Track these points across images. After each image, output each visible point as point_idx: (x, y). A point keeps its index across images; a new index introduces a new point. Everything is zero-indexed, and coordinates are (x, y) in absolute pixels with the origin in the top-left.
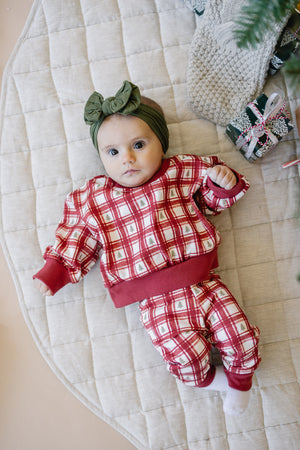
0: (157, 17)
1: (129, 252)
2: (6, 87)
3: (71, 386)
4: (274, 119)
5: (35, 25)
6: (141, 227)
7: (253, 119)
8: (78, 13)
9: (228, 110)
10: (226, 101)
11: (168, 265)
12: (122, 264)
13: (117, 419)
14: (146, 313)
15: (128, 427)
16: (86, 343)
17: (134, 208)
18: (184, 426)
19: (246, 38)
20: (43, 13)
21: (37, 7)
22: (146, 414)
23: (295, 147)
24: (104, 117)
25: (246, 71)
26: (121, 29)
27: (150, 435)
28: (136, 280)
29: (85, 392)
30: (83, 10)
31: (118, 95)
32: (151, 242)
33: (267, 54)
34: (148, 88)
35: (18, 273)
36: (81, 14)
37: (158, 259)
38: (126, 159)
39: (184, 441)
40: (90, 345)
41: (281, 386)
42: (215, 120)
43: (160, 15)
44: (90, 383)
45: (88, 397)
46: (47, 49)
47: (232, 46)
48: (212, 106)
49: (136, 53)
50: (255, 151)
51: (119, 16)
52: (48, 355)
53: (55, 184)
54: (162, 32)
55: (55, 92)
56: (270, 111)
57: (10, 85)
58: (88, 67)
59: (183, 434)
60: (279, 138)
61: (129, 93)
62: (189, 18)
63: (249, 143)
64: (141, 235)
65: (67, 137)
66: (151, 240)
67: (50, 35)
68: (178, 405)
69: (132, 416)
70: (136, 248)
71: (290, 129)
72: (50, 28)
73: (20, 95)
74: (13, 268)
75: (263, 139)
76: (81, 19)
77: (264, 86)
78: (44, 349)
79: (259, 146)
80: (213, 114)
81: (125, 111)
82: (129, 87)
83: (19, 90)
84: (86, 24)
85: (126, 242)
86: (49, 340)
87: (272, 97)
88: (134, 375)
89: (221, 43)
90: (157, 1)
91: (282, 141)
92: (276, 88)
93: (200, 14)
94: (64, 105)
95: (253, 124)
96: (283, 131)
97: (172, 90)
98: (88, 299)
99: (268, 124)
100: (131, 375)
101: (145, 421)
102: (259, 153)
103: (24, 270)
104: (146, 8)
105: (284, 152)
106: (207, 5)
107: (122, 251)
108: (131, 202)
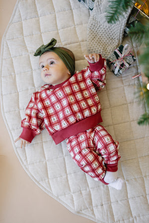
0: (72, 12)
1: (58, 118)
2: (3, 45)
3: (38, 182)
4: (127, 56)
5: (15, 17)
7: (117, 56)
8: (36, 11)
9: (106, 53)
10: (105, 49)
12: (56, 123)
13: (60, 197)
15: (65, 201)
16: (44, 162)
17: (57, 97)
18: (91, 199)
19: (112, 19)
20: (19, 11)
21: (16, 8)
22: (73, 194)
23: (137, 69)
24: (42, 53)
25: (114, 35)
26: (56, 18)
27: (75, 204)
28: (63, 130)
29: (44, 185)
30: (38, 10)
33: (123, 27)
35: (12, 131)
39: (91, 206)
40: (46, 163)
41: (135, 179)
43: (74, 11)
44: (46, 181)
45: (47, 188)
46: (22, 28)
47: (106, 24)
49: (63, 28)
50: (119, 71)
51: (55, 11)
52: (27, 169)
53: (28, 89)
54: (75, 19)
55: (26, 47)
56: (125, 52)
57: (5, 45)
58: (41, 36)
59: (91, 203)
60: (130, 65)
62: (87, 12)
63: (116, 67)
64: (63, 109)
65: (33, 68)
66: (68, 111)
67: (23, 21)
68: (88, 190)
69: (66, 195)
70: (61, 115)
71: (134, 60)
73: (10, 49)
74: (9, 129)
75: (122, 65)
76: (37, 14)
77: (122, 42)
78: (25, 166)
79: (120, 69)
83: (9, 47)
84: (39, 16)
85: (56, 113)
86: (27, 161)
87: (126, 46)
88: (67, 176)
89: (101, 22)
90: (71, 5)
91: (131, 66)
92: (127, 42)
93: (92, 10)
94: (30, 53)
95: (118, 59)
96: (131, 61)
97: (80, 45)
98: (45, 142)
99: (124, 58)
100: (65, 176)
101: (72, 197)
102: (121, 71)
103: (14, 130)
104: (67, 8)
105: (133, 71)
106: (95, 5)
107: (55, 118)
108: (55, 95)
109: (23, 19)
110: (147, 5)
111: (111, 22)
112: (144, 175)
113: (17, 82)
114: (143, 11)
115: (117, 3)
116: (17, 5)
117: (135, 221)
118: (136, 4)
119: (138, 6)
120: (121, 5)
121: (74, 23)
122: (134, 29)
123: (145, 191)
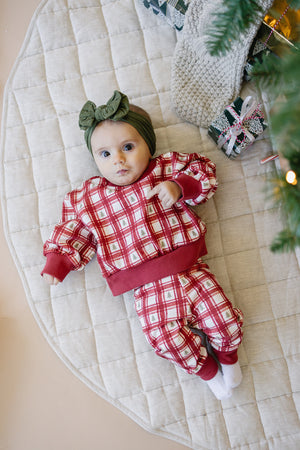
0: (142, 34)
1: (123, 244)
2: (7, 101)
3: (78, 371)
4: (250, 119)
5: (31, 45)
6: (132, 221)
7: (231, 120)
8: (70, 33)
9: (209, 113)
10: (207, 106)
11: (159, 254)
12: (118, 255)
13: (121, 400)
14: (140, 302)
15: (131, 407)
16: (90, 331)
17: (125, 204)
18: (182, 403)
19: (218, 47)
20: (38, 34)
22: (147, 394)
23: (271, 145)
24: (96, 123)
25: (224, 78)
27: (151, 413)
28: (131, 269)
29: (90, 376)
30: (74, 30)
31: (109, 103)
32: (143, 233)
33: (241, 62)
34: (136, 97)
35: (25, 270)
36: (73, 34)
37: (150, 249)
38: (117, 160)
39: (183, 417)
40: (93, 333)
42: (198, 123)
43: (144, 31)
44: (94, 367)
45: (95, 382)
46: (43, 67)
47: (208, 56)
48: (195, 111)
49: (124, 66)
50: (234, 148)
51: (108, 34)
52: (54, 343)
53: (55, 186)
55: (52, 104)
56: (246, 112)
57: (10, 96)
58: (81, 81)
59: (182, 411)
60: (256, 136)
61: (118, 102)
62: (170, 33)
63: (228, 141)
64: (133, 227)
65: (65, 144)
66: (142, 232)
67: (45, 54)
68: (176, 385)
69: (134, 397)
70: (129, 240)
71: (265, 127)
72: (45, 47)
73: (20, 108)
74: (20, 265)
75: (241, 137)
76: (73, 39)
77: (241, 91)
78: (51, 338)
79: (237, 144)
80: (195, 117)
81: (115, 117)
82: (119, 97)
84: (77, 42)
85: (119, 235)
86: (55, 331)
87: (247, 100)
88: (135, 358)
89: (199, 54)
90: (140, 20)
91: (258, 138)
92: (251, 92)
93: (180, 29)
94: (60, 115)
95: (232, 124)
96: (259, 130)
97: (157, 98)
98: (90, 290)
99: (244, 124)
100: (131, 358)
101: (146, 400)
102: (238, 150)
103: (29, 266)
104: (131, 26)
105: (262, 149)
106: (186, 21)
107: (116, 244)
108: (122, 198)
109: (45, 49)
110: (287, 20)
111: (218, 54)
112: (286, 353)
113: (35, 173)
114: (279, 31)
115: (228, 17)
116: (34, 22)
117: (270, 447)
118: (266, 18)
119: (269, 21)
120: (236, 21)
121: (146, 56)
122: (261, 67)
123: (289, 385)
